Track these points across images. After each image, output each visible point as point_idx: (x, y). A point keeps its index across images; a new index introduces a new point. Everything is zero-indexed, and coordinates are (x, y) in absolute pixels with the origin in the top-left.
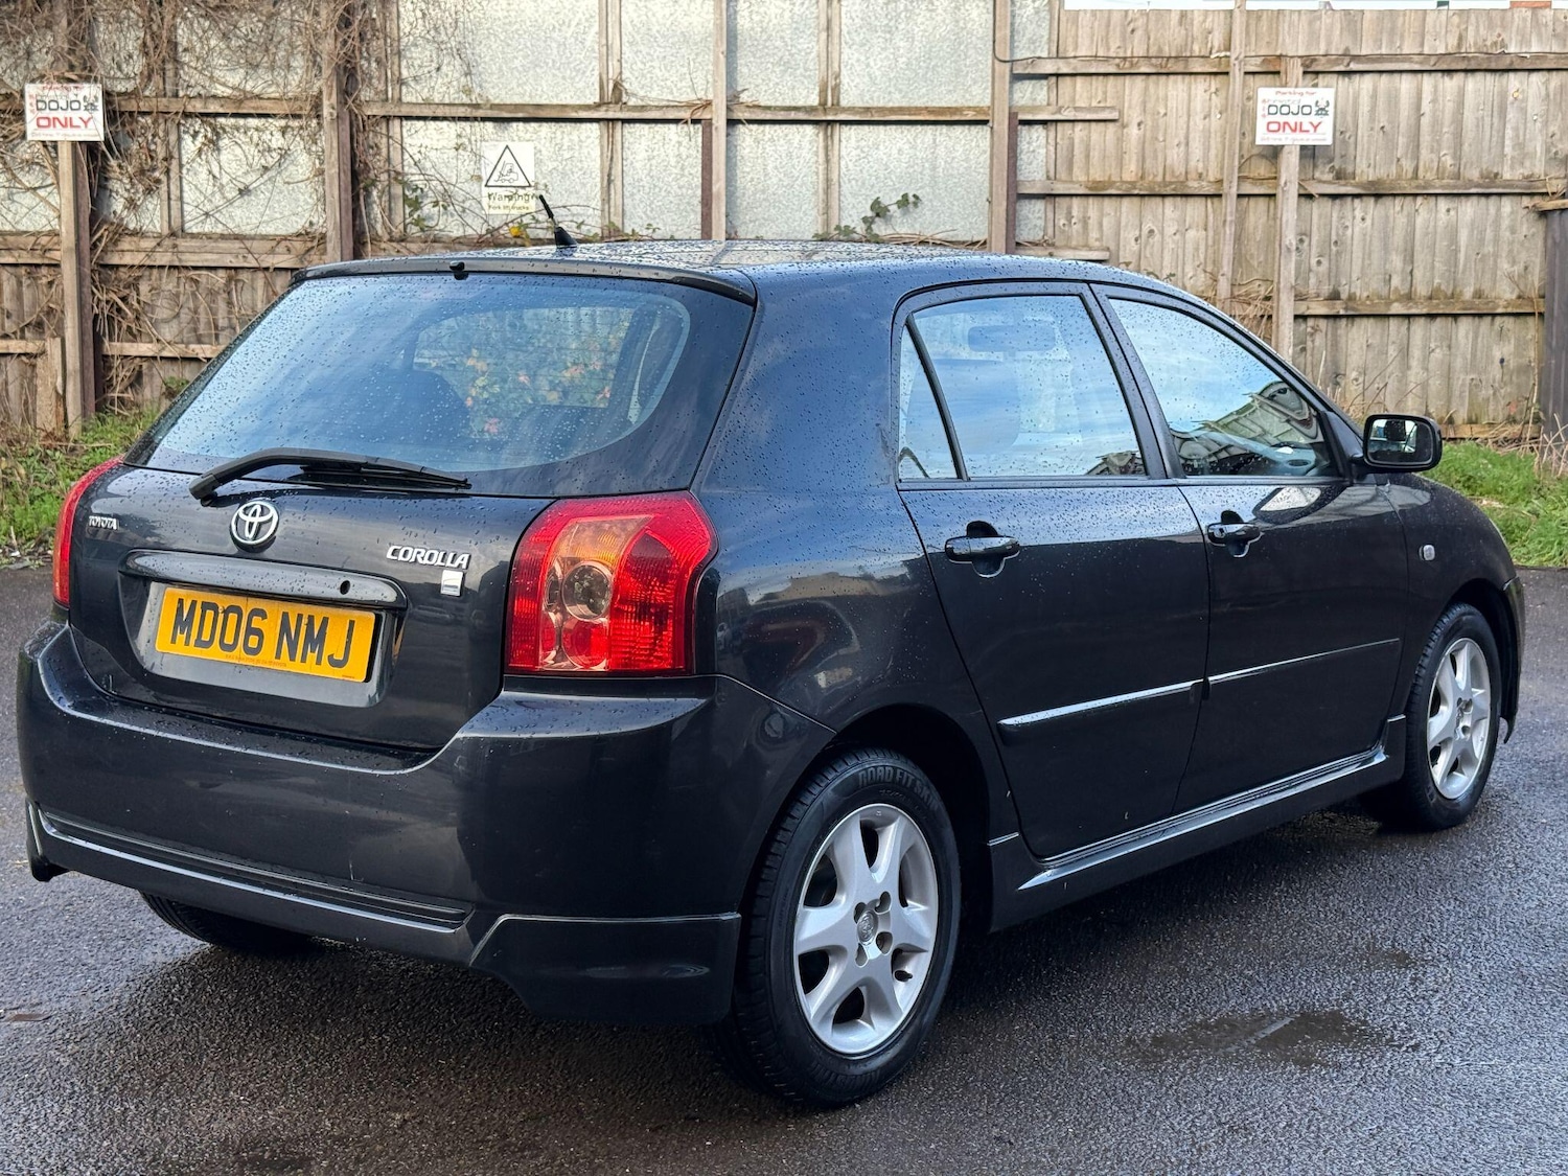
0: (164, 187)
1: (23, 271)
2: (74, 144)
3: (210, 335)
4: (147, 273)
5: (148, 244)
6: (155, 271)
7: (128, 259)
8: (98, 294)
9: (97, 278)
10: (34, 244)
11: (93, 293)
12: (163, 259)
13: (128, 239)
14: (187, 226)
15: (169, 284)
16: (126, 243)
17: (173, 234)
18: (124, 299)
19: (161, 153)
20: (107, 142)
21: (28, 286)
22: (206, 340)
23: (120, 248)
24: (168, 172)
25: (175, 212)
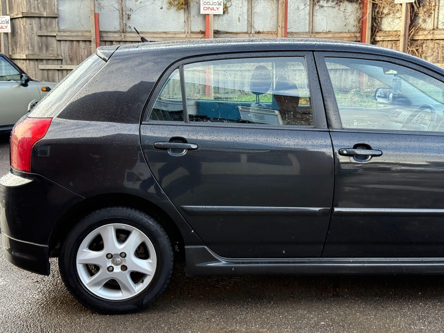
0: (433, 15)
1: (393, 42)
2: (407, 3)
3: (441, 61)
4: (425, 41)
5: (426, 33)
6: (428, 41)
7: (421, 38)
8: (409, 49)
9: (409, 43)
10: (396, 34)
11: (408, 49)
12: (430, 37)
13: (421, 31)
14: (439, 26)
15: (431, 44)
16: (421, 33)
17: (434, 29)
18: (417, 50)
19: (433, 4)
20: (415, 2)
21: (394, 47)
22: (440, 62)
23: (418, 34)
24: (434, 10)
25: (436, 23)
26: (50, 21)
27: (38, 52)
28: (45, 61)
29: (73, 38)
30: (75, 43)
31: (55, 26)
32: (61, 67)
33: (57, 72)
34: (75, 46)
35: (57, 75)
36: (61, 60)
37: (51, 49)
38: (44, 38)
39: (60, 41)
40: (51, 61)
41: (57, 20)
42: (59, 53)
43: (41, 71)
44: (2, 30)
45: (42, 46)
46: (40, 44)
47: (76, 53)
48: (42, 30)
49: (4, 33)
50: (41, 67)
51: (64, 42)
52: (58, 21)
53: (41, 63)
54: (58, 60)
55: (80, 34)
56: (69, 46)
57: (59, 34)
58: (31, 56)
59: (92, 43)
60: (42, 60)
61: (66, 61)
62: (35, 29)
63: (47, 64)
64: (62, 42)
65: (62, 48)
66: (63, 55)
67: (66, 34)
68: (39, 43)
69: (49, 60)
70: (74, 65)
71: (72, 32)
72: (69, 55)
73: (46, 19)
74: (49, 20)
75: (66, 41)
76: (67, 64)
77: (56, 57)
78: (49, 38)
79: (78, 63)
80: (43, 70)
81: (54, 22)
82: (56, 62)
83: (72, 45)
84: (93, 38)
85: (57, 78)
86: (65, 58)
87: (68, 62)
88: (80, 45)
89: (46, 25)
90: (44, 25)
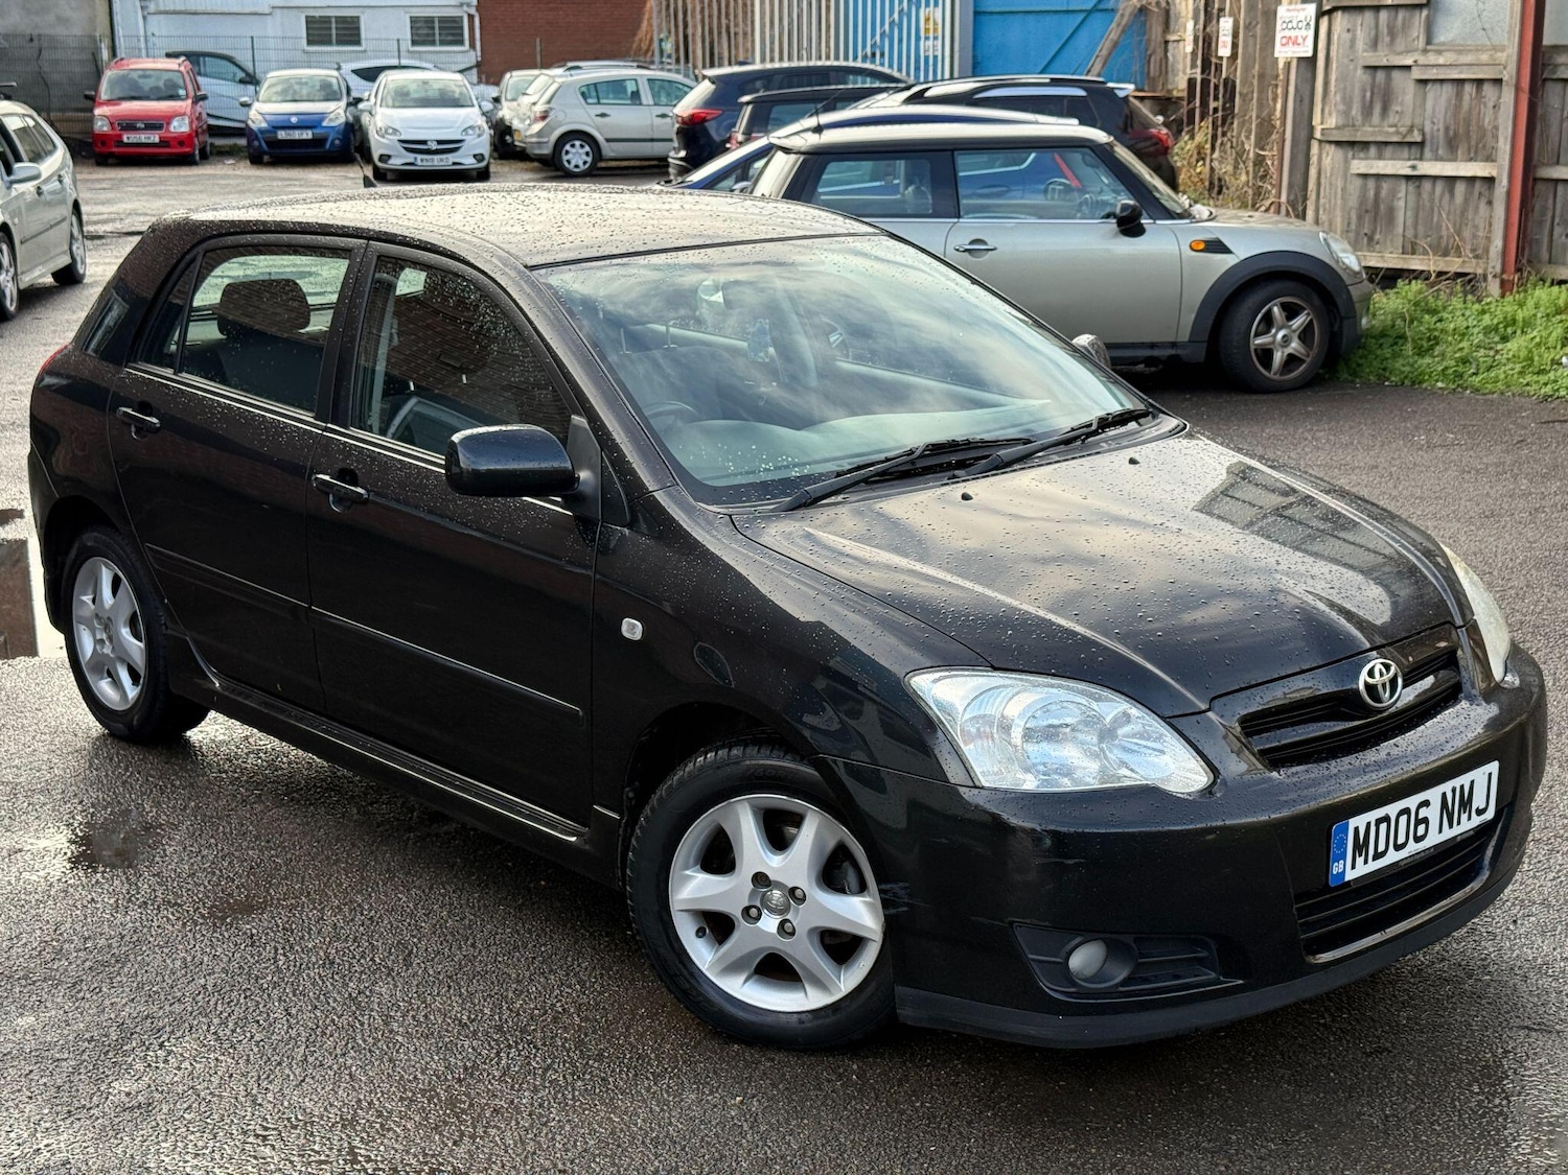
26: (1404, 19)
27: (1360, 118)
28: (1373, 150)
29: (1461, 73)
30: (1468, 88)
31: (1416, 34)
32: (1414, 167)
33: (1403, 182)
34: (1466, 98)
35: (1402, 194)
36: (1421, 144)
37: (1398, 108)
38: (1381, 75)
39: (1423, 82)
40: (1389, 150)
41: (1425, 12)
42: (1418, 121)
43: (1359, 182)
44: (1296, 48)
45: (1371, 102)
46: (1368, 94)
47: (1468, 122)
48: (1380, 46)
49: (1300, 59)
50: (1360, 166)
51: (1438, 86)
52: (1428, 17)
53: (1362, 155)
54: (1410, 144)
55: (1484, 57)
56: (1449, 100)
57: (1422, 60)
58: (1334, 132)
59: (1505, 88)
60: (1365, 145)
61: (1435, 151)
62: (1360, 45)
63: (1380, 157)
64: (1429, 86)
65: (1429, 104)
66: (1427, 129)
67: (1441, 61)
68: (1364, 90)
69: (1386, 143)
70: (1455, 160)
71: (1460, 52)
72: (1447, 129)
73: (1393, 13)
74: (1401, 14)
75: (1442, 81)
76: (1438, 158)
77: (1405, 136)
78: (1396, 74)
79: (1472, 155)
80: (1365, 176)
81: (1417, 23)
82: (1405, 152)
83: (1459, 95)
84: (1508, 75)
85: (1401, 203)
86: (1432, 137)
87: (1440, 152)
88: (1484, 94)
89: (1392, 33)
90: (1386, 31)
